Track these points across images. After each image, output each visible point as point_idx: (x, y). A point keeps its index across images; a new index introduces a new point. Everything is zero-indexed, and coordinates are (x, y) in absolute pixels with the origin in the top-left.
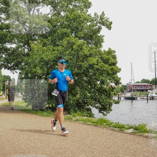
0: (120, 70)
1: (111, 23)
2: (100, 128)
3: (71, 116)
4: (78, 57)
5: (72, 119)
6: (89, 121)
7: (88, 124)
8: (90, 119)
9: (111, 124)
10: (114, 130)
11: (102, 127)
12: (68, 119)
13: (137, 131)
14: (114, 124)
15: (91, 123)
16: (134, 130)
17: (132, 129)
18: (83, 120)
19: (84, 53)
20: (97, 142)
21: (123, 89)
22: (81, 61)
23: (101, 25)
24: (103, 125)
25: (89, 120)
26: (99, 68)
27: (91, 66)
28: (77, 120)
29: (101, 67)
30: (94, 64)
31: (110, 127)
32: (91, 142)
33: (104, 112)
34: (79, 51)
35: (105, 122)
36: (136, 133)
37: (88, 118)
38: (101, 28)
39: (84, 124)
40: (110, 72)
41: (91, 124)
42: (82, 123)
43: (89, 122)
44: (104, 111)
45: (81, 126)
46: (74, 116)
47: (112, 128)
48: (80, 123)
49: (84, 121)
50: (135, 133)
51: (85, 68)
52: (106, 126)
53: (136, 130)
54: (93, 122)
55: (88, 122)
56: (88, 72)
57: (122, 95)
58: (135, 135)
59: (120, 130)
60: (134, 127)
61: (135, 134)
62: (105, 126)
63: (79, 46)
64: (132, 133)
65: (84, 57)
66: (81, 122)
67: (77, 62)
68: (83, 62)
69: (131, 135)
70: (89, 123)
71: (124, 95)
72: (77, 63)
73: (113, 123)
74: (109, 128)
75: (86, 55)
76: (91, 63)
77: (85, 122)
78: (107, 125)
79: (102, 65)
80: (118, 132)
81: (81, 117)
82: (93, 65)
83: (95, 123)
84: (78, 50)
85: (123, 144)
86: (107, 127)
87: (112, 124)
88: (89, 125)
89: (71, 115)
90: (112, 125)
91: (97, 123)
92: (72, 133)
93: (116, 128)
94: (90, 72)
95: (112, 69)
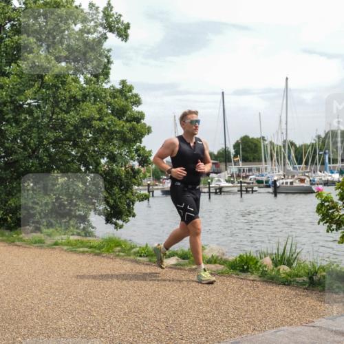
0: (149, 130)
1: (127, 26)
2: (106, 260)
3: (42, 235)
4: (56, 103)
5: (44, 243)
6: (83, 244)
7: (80, 252)
8: (85, 239)
9: (132, 248)
10: (138, 262)
11: (112, 256)
12: (35, 243)
13: (187, 261)
14: (138, 249)
15: (86, 249)
16: (180, 260)
17: (176, 257)
18: (69, 243)
19: (69, 92)
20: (99, 290)
21: (158, 173)
22: (64, 111)
23: (105, 31)
24: (113, 252)
25: (82, 242)
26: (104, 127)
27: (86, 123)
28: (56, 244)
29: (109, 125)
30: (93, 119)
31: (130, 256)
32: (86, 290)
33: (117, 221)
34: (59, 88)
35: (118, 244)
36: (184, 265)
37: (79, 238)
38: (106, 38)
39: (72, 251)
40: (129, 135)
41: (87, 252)
42: (66, 251)
43: (82, 247)
44: (118, 219)
45: (64, 257)
46: (50, 235)
47: (132, 257)
48: (63, 250)
49: (72, 246)
50: (182, 265)
51: (72, 126)
52: (121, 254)
53: (184, 259)
54: (91, 247)
55: (79, 247)
56: (80, 135)
57: (156, 185)
58: (181, 269)
59: (150, 261)
60: (179, 252)
61: (182, 267)
62: (118, 255)
63: (57, 76)
64: (176, 265)
65: (71, 102)
66: (65, 248)
67: (53, 114)
68: (67, 112)
69: (174, 271)
70: (81, 249)
71: (161, 186)
72: (54, 117)
73: (136, 247)
74: (125, 257)
75: (74, 97)
76: (86, 114)
77: (73, 248)
78: (123, 251)
79: (112, 121)
80: (147, 264)
81: (65, 237)
82: (89, 119)
83: (95, 247)
84: (55, 86)
85: (154, 291)
86: (123, 256)
87: (134, 248)
88: (83, 253)
89: (41, 233)
90: (134, 250)
91: (100, 247)
92: (43, 272)
93: (141, 256)
94: (84, 135)
95: (132, 129)
